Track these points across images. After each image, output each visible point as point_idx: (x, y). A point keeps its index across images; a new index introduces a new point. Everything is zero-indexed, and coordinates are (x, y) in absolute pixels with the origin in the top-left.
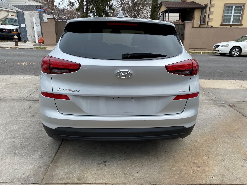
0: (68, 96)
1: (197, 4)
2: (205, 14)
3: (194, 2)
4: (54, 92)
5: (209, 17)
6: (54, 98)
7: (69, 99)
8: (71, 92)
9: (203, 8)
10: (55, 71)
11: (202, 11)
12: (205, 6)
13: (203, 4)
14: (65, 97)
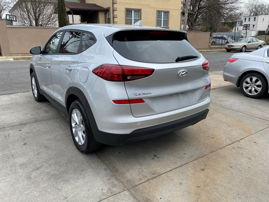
0: (143, 99)
1: (99, 6)
2: (109, 17)
3: (95, 4)
4: (130, 98)
5: (113, 20)
6: (130, 103)
7: (144, 102)
8: (145, 95)
9: (106, 11)
10: (129, 78)
11: (105, 14)
12: (108, 9)
13: (105, 7)
14: (140, 101)
